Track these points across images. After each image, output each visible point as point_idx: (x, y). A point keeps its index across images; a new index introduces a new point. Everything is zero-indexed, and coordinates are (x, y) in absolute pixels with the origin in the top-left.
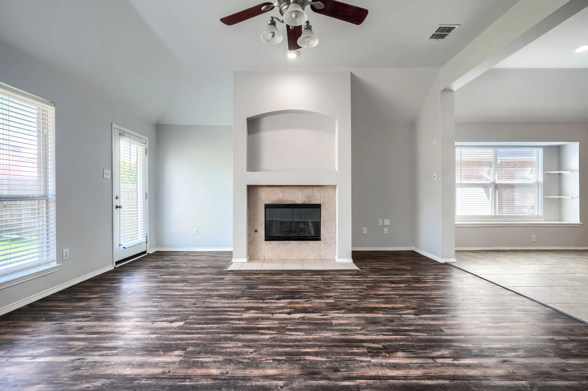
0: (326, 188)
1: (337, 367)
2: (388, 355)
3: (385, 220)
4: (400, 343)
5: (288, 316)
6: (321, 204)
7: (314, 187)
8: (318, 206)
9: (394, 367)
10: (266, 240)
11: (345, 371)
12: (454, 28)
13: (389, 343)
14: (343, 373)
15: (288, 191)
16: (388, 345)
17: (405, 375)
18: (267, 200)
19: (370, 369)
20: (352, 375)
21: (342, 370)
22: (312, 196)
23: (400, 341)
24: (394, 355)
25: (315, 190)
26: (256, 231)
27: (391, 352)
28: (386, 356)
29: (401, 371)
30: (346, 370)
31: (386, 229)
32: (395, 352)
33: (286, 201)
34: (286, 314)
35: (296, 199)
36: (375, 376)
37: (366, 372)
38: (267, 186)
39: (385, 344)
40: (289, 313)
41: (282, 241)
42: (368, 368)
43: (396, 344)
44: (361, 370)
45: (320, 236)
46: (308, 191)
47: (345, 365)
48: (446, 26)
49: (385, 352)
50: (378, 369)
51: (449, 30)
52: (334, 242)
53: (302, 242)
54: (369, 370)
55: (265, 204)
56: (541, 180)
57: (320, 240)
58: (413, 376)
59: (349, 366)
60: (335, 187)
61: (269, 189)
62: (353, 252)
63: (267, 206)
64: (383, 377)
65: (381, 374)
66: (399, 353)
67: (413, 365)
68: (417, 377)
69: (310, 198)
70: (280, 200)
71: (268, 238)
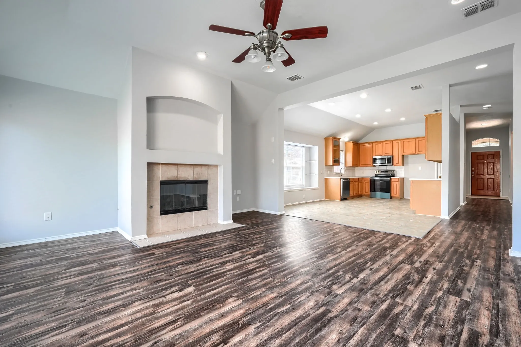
0: (211, 167)
1: (172, 343)
2: (221, 305)
3: (238, 191)
4: (226, 292)
5: (181, 293)
6: (207, 180)
7: (203, 166)
8: (206, 182)
9: (222, 316)
10: (162, 214)
11: (181, 342)
12: (301, 78)
13: (218, 296)
14: (179, 345)
15: (182, 169)
16: (218, 297)
17: (232, 319)
18: (162, 177)
19: (203, 328)
20: (189, 342)
21: (177, 342)
22: (202, 173)
23: (225, 290)
24: (226, 303)
25: (204, 168)
26: (151, 207)
27: (223, 302)
28: (220, 306)
29: (228, 317)
30: (181, 340)
31: (238, 197)
32: (226, 300)
33: (180, 177)
34: (178, 292)
35: (188, 176)
36: (210, 332)
37: (201, 333)
38: (163, 164)
39: (215, 297)
40: (180, 290)
41: (177, 214)
42: (201, 328)
43: (223, 294)
44: (195, 333)
45: (207, 206)
46: (198, 169)
47: (179, 336)
48: (298, 76)
49: (219, 304)
50: (209, 325)
51: (298, 78)
52: (217, 210)
53: (193, 212)
54: (203, 330)
55: (161, 181)
56: (304, 165)
57: (206, 209)
58: (238, 317)
59: (183, 335)
60: (217, 166)
61: (164, 167)
62: (233, 215)
63: (162, 183)
64: (216, 329)
65: (213, 328)
66: (229, 299)
67: (235, 308)
68: (241, 316)
69: (199, 175)
70: (175, 176)
71: (163, 212)
